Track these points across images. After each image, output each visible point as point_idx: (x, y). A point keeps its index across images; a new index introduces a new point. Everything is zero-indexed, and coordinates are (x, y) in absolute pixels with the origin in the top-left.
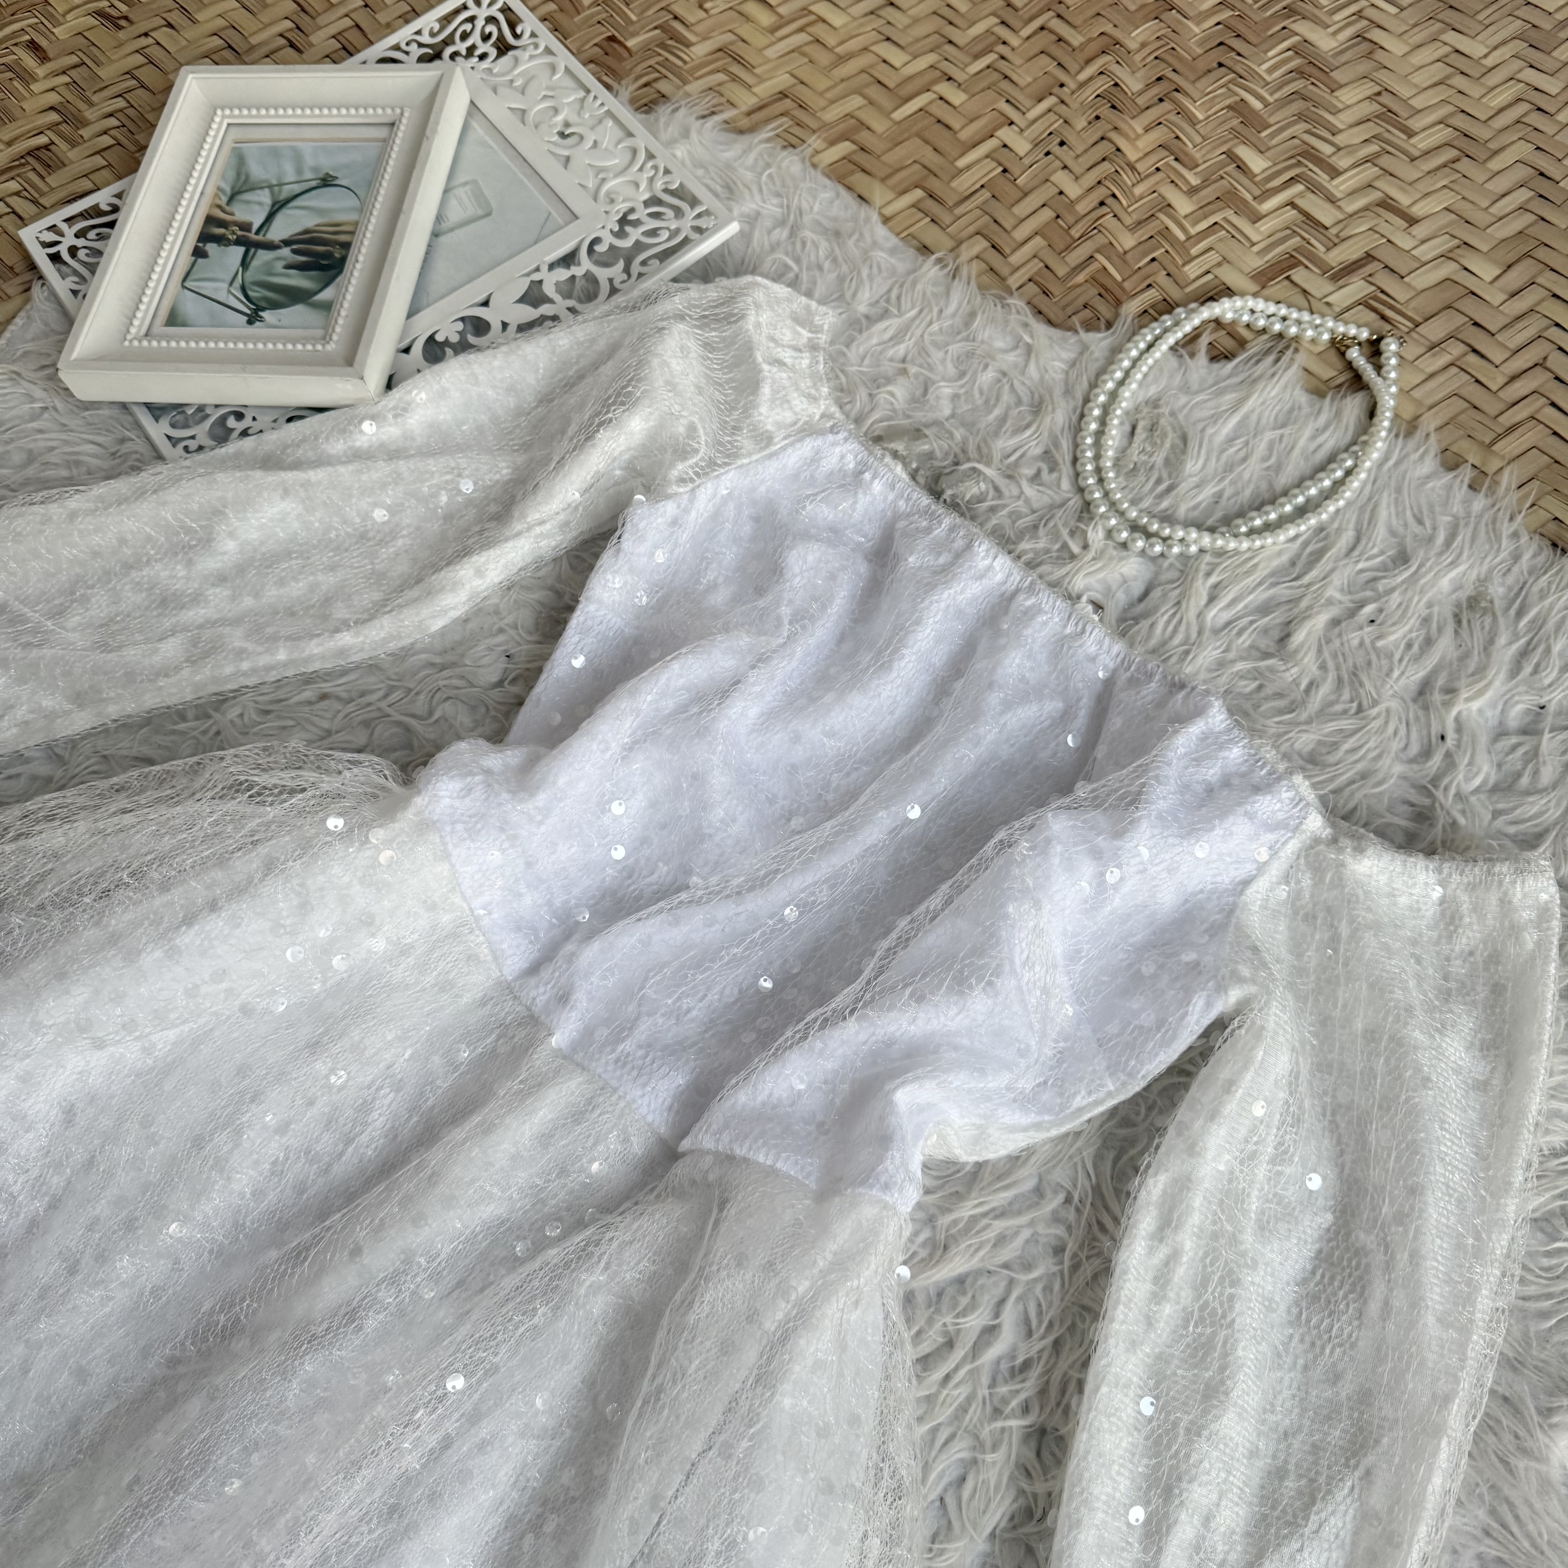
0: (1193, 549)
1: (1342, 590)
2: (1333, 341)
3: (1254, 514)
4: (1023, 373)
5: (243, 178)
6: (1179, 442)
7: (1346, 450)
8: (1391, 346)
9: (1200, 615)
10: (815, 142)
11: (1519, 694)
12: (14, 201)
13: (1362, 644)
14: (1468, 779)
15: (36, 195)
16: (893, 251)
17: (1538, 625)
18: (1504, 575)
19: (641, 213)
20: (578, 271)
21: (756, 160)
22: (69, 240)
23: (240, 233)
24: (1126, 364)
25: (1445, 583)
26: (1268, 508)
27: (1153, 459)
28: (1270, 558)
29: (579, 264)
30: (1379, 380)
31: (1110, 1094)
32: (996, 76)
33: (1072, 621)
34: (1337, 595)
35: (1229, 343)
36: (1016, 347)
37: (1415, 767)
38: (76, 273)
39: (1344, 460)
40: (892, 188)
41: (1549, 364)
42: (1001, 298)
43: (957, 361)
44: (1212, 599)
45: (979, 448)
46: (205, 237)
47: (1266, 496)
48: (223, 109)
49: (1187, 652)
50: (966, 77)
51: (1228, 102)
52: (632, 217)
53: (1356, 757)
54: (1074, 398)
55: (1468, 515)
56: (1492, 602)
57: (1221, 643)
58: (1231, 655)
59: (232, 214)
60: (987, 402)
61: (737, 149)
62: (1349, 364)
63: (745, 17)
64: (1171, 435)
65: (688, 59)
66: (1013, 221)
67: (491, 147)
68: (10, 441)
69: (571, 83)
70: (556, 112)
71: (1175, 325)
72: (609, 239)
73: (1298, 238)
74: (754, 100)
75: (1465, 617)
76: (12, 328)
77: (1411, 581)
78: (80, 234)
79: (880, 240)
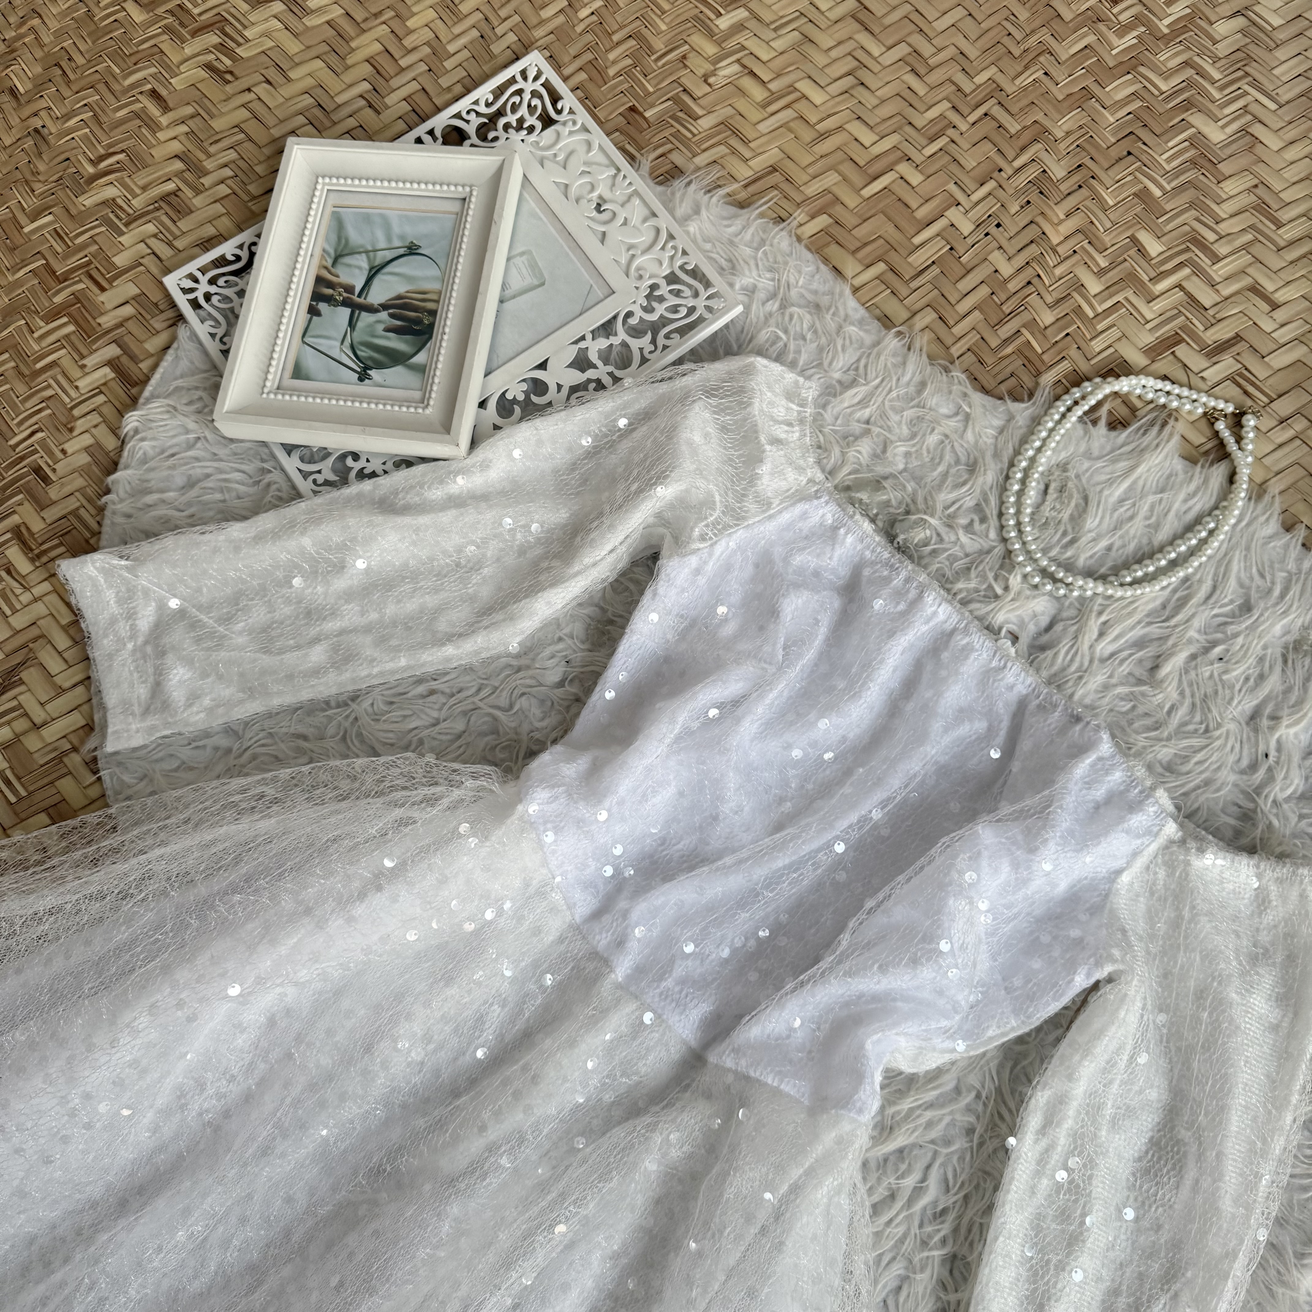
0: (1089, 593)
1: (1199, 631)
2: (1205, 414)
3: (1136, 567)
4: (962, 437)
5: (343, 241)
6: (1082, 502)
7: (1209, 514)
8: (1250, 421)
9: (1091, 647)
10: (800, 216)
12: (153, 242)
13: (1211, 676)
14: (1282, 790)
15: (171, 238)
16: (861, 322)
19: (664, 289)
20: (616, 341)
21: (754, 235)
22: (204, 287)
23: (345, 295)
24: (1044, 434)
25: (1278, 629)
26: (1147, 562)
27: (1060, 516)
28: (1147, 603)
29: (616, 334)
30: (1239, 454)
32: (947, 158)
34: (1196, 636)
35: (1124, 411)
36: (956, 414)
37: (1245, 777)
38: (211, 316)
39: (1208, 523)
40: (860, 261)
42: (946, 369)
43: (911, 423)
44: (1101, 634)
45: (926, 499)
46: (317, 297)
47: (1146, 549)
48: (323, 177)
49: (1080, 678)
50: (923, 159)
51: (1134, 190)
52: (657, 293)
53: (1202, 768)
54: (1001, 461)
55: (1300, 572)
57: (1107, 670)
58: (1114, 681)
60: (932, 459)
61: (738, 224)
62: (1217, 433)
63: (742, 92)
64: (1076, 495)
65: (695, 132)
66: (957, 296)
67: (541, 219)
68: (173, 467)
69: (604, 160)
70: (593, 188)
71: (1083, 398)
72: (639, 313)
73: (1183, 318)
74: (751, 173)
75: (1290, 657)
76: (164, 364)
77: (1252, 628)
78: (212, 281)
79: (851, 312)
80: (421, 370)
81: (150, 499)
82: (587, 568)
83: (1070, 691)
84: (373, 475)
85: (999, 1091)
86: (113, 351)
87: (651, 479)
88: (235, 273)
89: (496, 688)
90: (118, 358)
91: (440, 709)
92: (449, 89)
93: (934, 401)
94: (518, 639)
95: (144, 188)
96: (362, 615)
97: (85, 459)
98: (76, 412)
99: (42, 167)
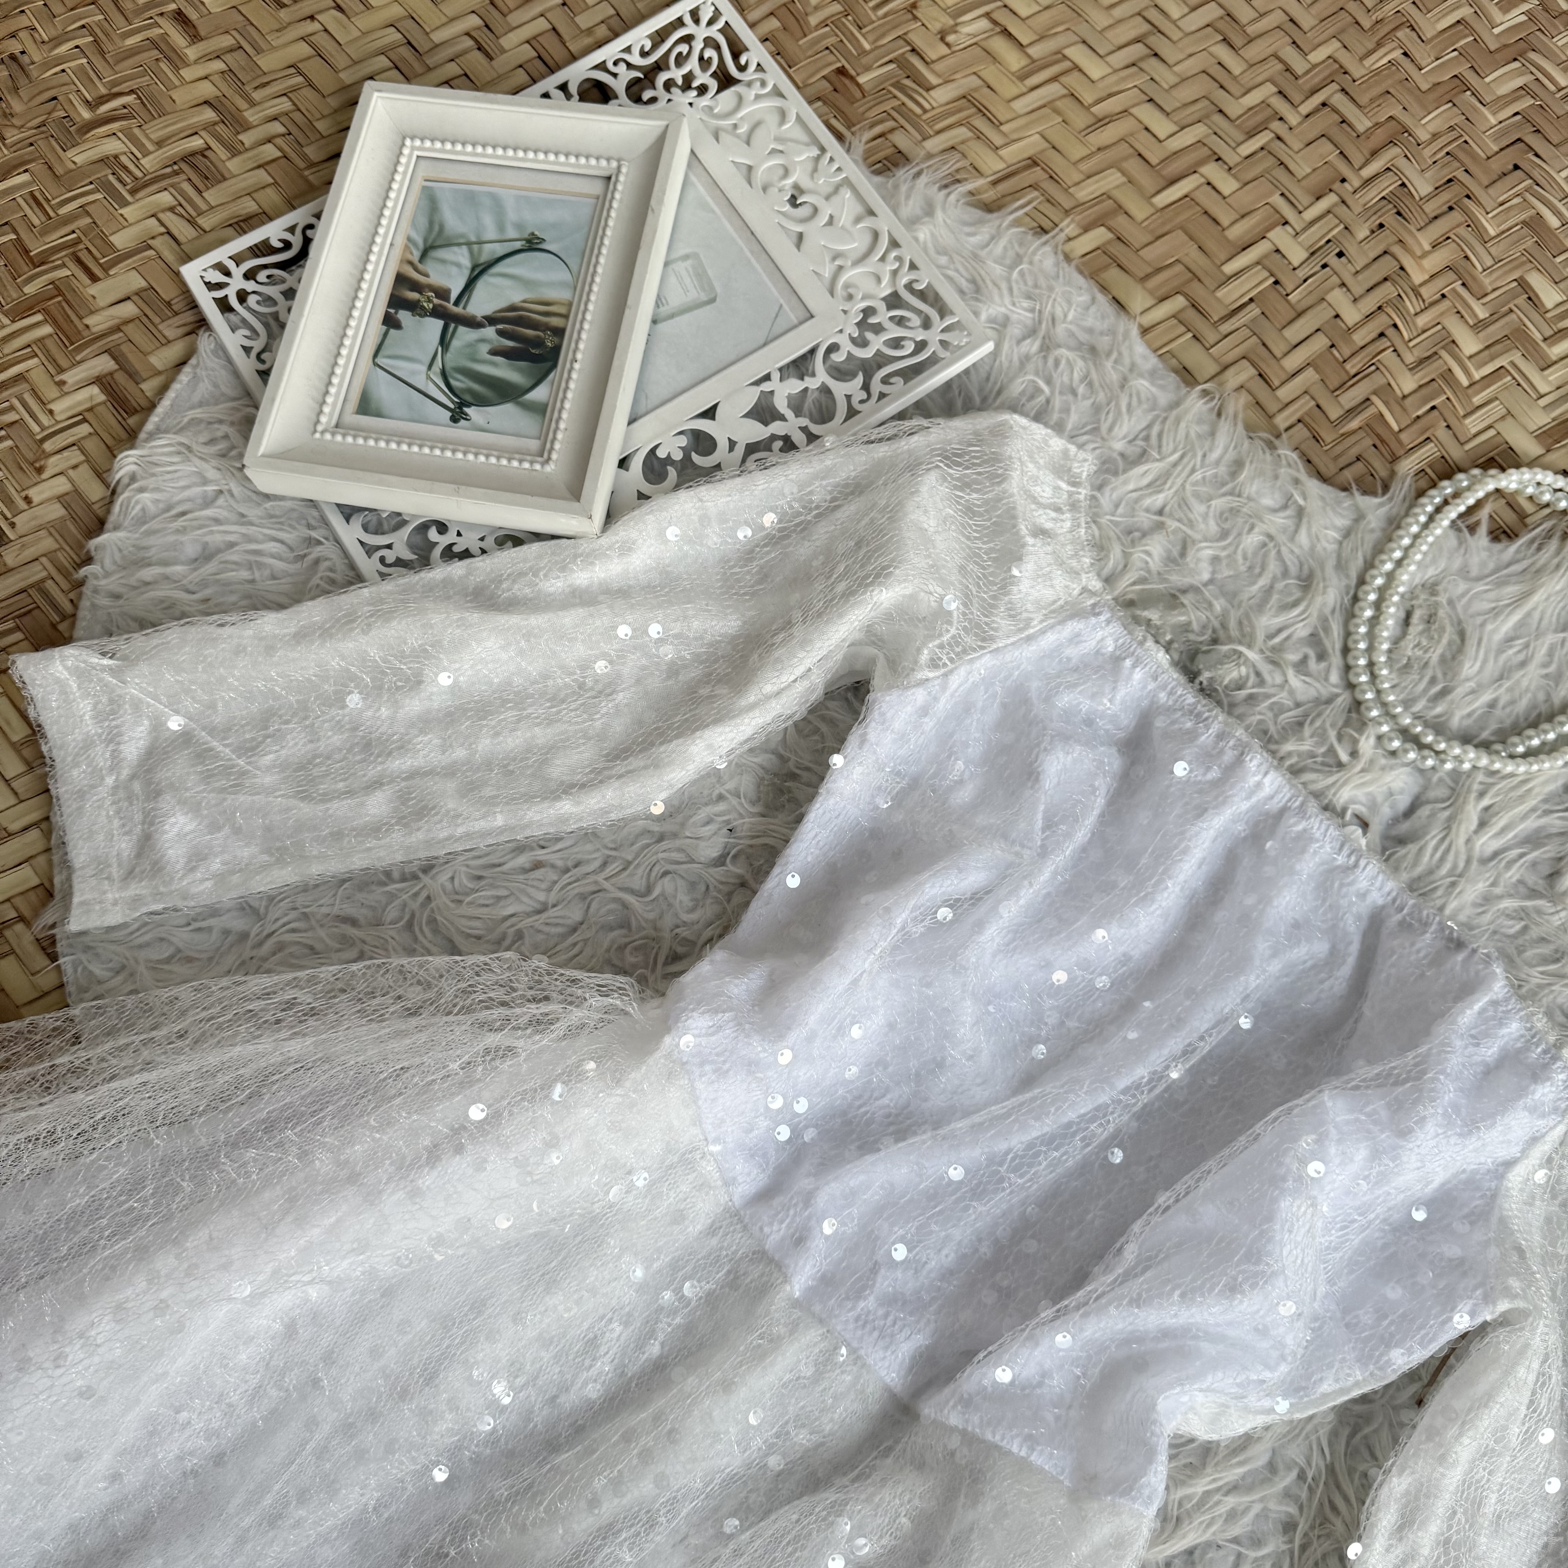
0: (1467, 766)
3: (1531, 732)
4: (1292, 539)
5: (436, 228)
6: (1456, 638)
9: (1468, 841)
10: (1069, 227)
12: (169, 218)
15: (194, 214)
16: (1152, 375)
19: (883, 316)
20: (812, 383)
21: (1006, 249)
23: (436, 301)
24: (1406, 541)
26: (1545, 725)
27: (1427, 656)
28: (1546, 783)
29: (814, 375)
32: (1271, 161)
35: (1509, 517)
36: (1285, 507)
38: (245, 323)
40: (1151, 292)
42: (1270, 446)
43: (1222, 517)
44: (1482, 825)
45: (1240, 623)
46: (396, 302)
47: (1544, 708)
48: (412, 138)
49: (1454, 884)
50: (1238, 159)
51: (1524, 216)
52: (872, 320)
54: (1347, 576)
57: (1489, 875)
58: (1498, 890)
59: (427, 275)
60: (1250, 568)
61: (984, 233)
63: (992, 57)
64: (1449, 629)
65: (927, 106)
66: (1284, 348)
67: (713, 212)
68: (183, 531)
69: (803, 137)
70: (786, 173)
71: (1456, 495)
72: (847, 347)
74: (1001, 166)
76: (176, 386)
78: (249, 275)
79: (1139, 361)
80: (540, 410)
81: (147, 573)
82: (768, 698)
83: (1439, 903)
84: (466, 554)
85: (1331, 1470)
86: (104, 364)
87: (867, 576)
88: (282, 266)
89: (629, 863)
90: (111, 374)
91: (549, 890)
92: (589, 31)
93: (1254, 488)
94: (664, 795)
95: (160, 144)
96: (444, 753)
97: (57, 511)
98: (48, 446)
99: (17, 106)
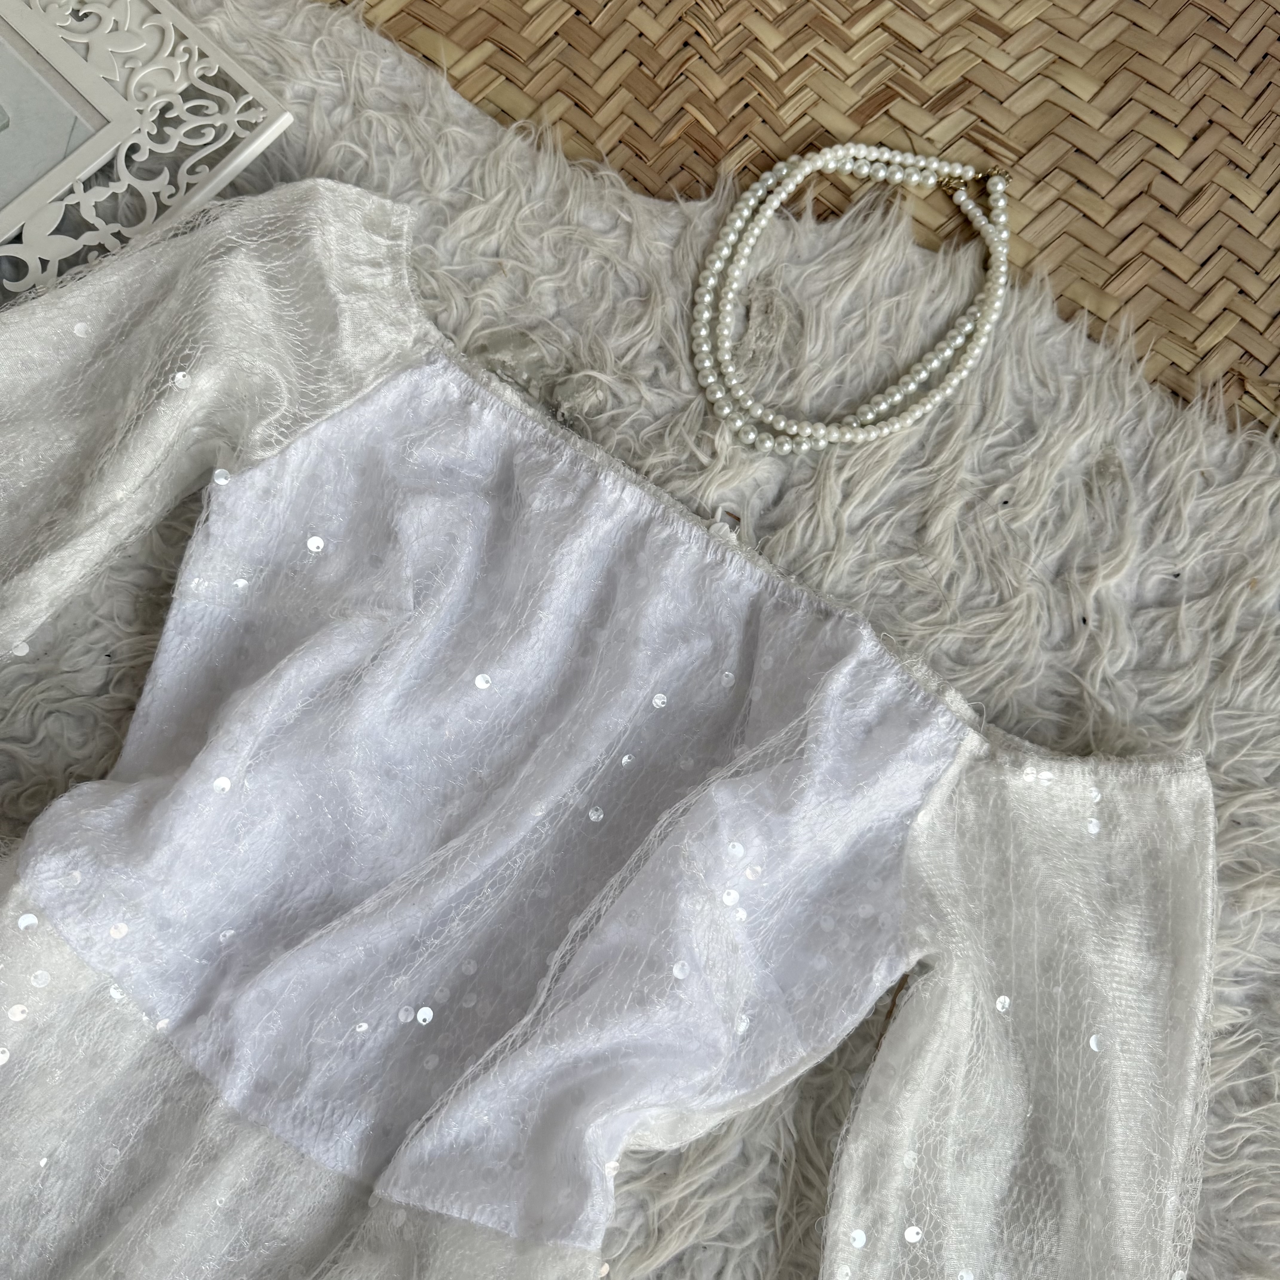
0: (822, 444)
1: (972, 471)
2: (939, 184)
3: (878, 398)
4: (626, 257)
6: (795, 322)
7: (964, 313)
8: (998, 186)
9: (835, 515)
11: (1154, 564)
13: (997, 527)
14: (1112, 662)
16: (468, 123)
17: (1167, 487)
18: (1130, 435)
19: (180, 109)
20: (119, 188)
21: (303, 25)
24: (732, 238)
25: (1074, 450)
26: (892, 389)
27: (771, 345)
28: (900, 444)
29: (119, 179)
30: (990, 228)
31: (802, 1061)
33: (711, 550)
34: (969, 477)
35: (834, 197)
36: (614, 227)
37: (1061, 654)
39: (963, 325)
40: (458, 44)
41: (1153, 191)
42: (593, 170)
43: (555, 249)
44: (846, 496)
45: (590, 349)
49: (828, 559)
52: (170, 115)
53: (1003, 652)
54: (682, 283)
55: (1090, 373)
56: (1120, 466)
57: (860, 543)
58: (871, 555)
60: (592, 293)
62: (958, 209)
64: (786, 315)
66: (594, 73)
71: (779, 183)
72: (148, 145)
73: (892, 66)
75: (1095, 485)
77: (1041, 454)
79: (453, 111)
83: (816, 579)
85: (800, 1147)
93: (582, 213)
